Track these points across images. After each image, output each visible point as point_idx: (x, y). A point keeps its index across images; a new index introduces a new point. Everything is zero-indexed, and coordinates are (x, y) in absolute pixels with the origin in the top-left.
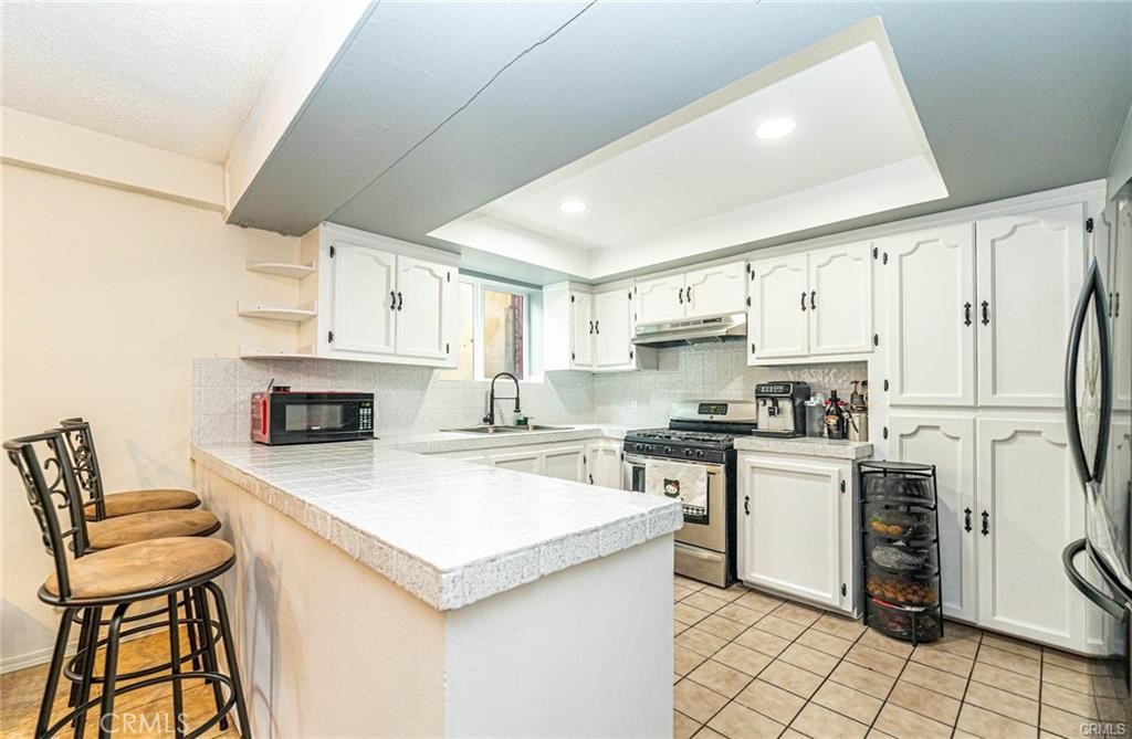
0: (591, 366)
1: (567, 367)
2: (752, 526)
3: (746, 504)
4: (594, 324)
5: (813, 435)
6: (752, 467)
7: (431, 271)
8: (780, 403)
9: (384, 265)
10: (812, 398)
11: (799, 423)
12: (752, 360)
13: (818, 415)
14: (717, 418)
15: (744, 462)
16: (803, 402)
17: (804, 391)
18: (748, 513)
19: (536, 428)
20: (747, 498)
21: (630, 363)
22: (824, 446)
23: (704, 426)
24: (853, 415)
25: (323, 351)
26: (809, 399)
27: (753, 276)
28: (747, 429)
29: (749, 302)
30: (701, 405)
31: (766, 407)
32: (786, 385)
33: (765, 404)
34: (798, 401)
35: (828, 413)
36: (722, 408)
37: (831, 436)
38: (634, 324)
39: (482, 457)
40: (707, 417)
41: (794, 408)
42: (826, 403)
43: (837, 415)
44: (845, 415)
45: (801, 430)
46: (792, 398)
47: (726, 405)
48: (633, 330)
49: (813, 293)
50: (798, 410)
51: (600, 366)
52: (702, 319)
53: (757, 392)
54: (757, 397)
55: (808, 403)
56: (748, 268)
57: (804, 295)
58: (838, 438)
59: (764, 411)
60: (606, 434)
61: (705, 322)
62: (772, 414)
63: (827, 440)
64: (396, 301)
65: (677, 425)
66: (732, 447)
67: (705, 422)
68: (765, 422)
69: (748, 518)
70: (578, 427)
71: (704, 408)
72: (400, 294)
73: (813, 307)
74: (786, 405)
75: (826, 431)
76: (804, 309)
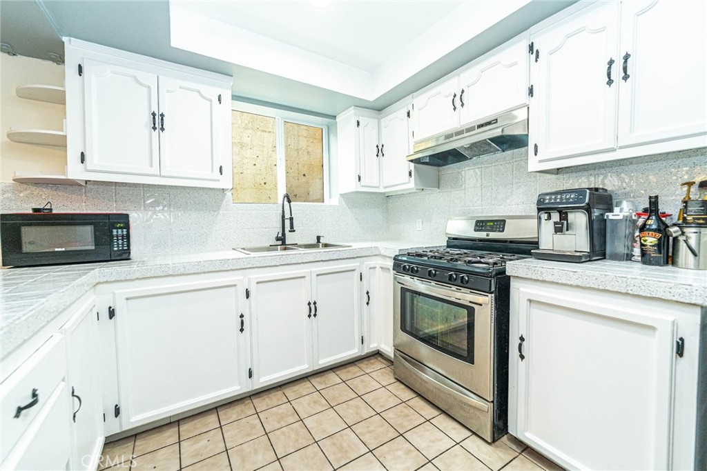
0: (378, 187)
1: (353, 189)
2: (527, 375)
3: (520, 345)
4: (380, 148)
5: (616, 257)
6: (530, 301)
7: (199, 92)
8: (571, 216)
9: (144, 86)
10: (616, 210)
11: (596, 242)
12: (534, 164)
13: (623, 230)
14: (494, 235)
15: (520, 293)
16: (602, 215)
17: (604, 200)
18: (522, 357)
19: (326, 245)
20: (522, 339)
21: (409, 182)
22: (635, 274)
23: (480, 244)
24: (686, 230)
25: (75, 172)
26: (611, 210)
27: (537, 56)
28: (526, 248)
29: (531, 92)
30: (477, 222)
31: (551, 223)
32: (580, 192)
33: (549, 218)
34: (596, 213)
35: (643, 228)
36: (500, 224)
37: (646, 258)
38: (412, 141)
39: (242, 277)
40: (482, 235)
41: (591, 222)
42: (639, 215)
43: (658, 230)
44: (674, 231)
45: (598, 250)
46: (588, 209)
47: (504, 221)
48: (411, 147)
49: (627, 57)
50: (595, 226)
51: (385, 187)
52: (476, 124)
53: (539, 202)
54: (539, 210)
55: (610, 216)
56: (531, 47)
57: (611, 62)
58: (659, 264)
59: (548, 227)
60: (383, 253)
61: (480, 126)
62: (558, 229)
63: (640, 265)
64: (158, 122)
65: (454, 242)
66: (504, 272)
67: (481, 240)
68: (548, 240)
69: (522, 364)
70: (356, 245)
71: (481, 225)
72: (162, 115)
73: (626, 77)
74: (579, 219)
75: (637, 251)
76: (610, 82)
